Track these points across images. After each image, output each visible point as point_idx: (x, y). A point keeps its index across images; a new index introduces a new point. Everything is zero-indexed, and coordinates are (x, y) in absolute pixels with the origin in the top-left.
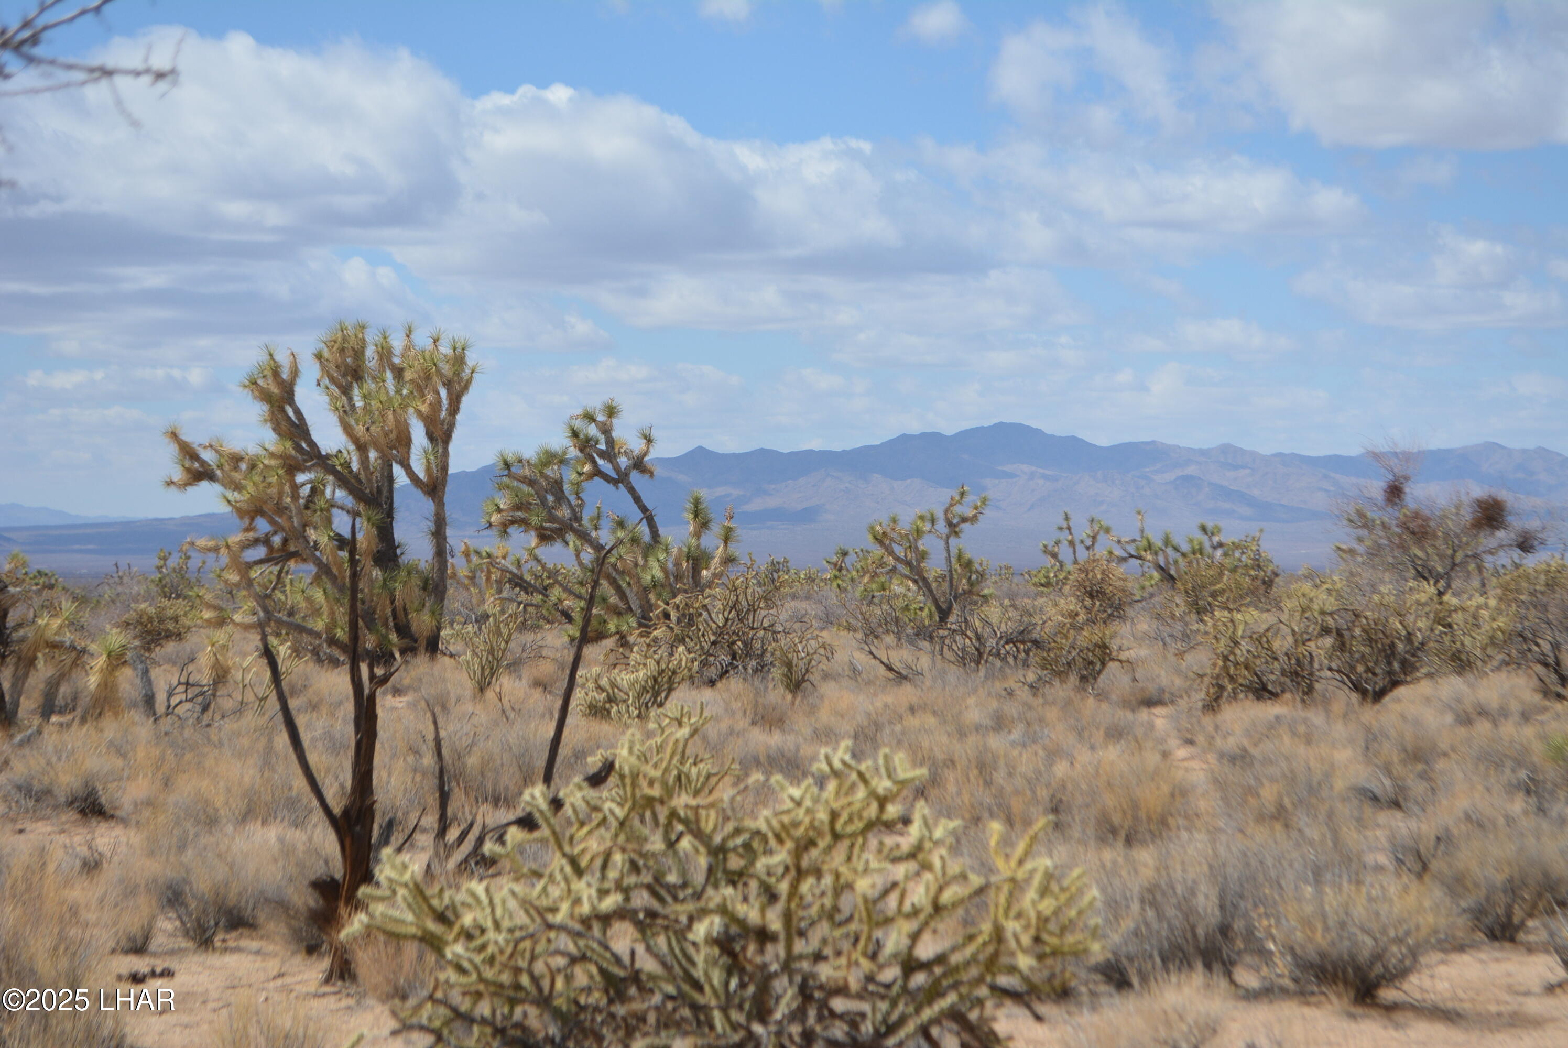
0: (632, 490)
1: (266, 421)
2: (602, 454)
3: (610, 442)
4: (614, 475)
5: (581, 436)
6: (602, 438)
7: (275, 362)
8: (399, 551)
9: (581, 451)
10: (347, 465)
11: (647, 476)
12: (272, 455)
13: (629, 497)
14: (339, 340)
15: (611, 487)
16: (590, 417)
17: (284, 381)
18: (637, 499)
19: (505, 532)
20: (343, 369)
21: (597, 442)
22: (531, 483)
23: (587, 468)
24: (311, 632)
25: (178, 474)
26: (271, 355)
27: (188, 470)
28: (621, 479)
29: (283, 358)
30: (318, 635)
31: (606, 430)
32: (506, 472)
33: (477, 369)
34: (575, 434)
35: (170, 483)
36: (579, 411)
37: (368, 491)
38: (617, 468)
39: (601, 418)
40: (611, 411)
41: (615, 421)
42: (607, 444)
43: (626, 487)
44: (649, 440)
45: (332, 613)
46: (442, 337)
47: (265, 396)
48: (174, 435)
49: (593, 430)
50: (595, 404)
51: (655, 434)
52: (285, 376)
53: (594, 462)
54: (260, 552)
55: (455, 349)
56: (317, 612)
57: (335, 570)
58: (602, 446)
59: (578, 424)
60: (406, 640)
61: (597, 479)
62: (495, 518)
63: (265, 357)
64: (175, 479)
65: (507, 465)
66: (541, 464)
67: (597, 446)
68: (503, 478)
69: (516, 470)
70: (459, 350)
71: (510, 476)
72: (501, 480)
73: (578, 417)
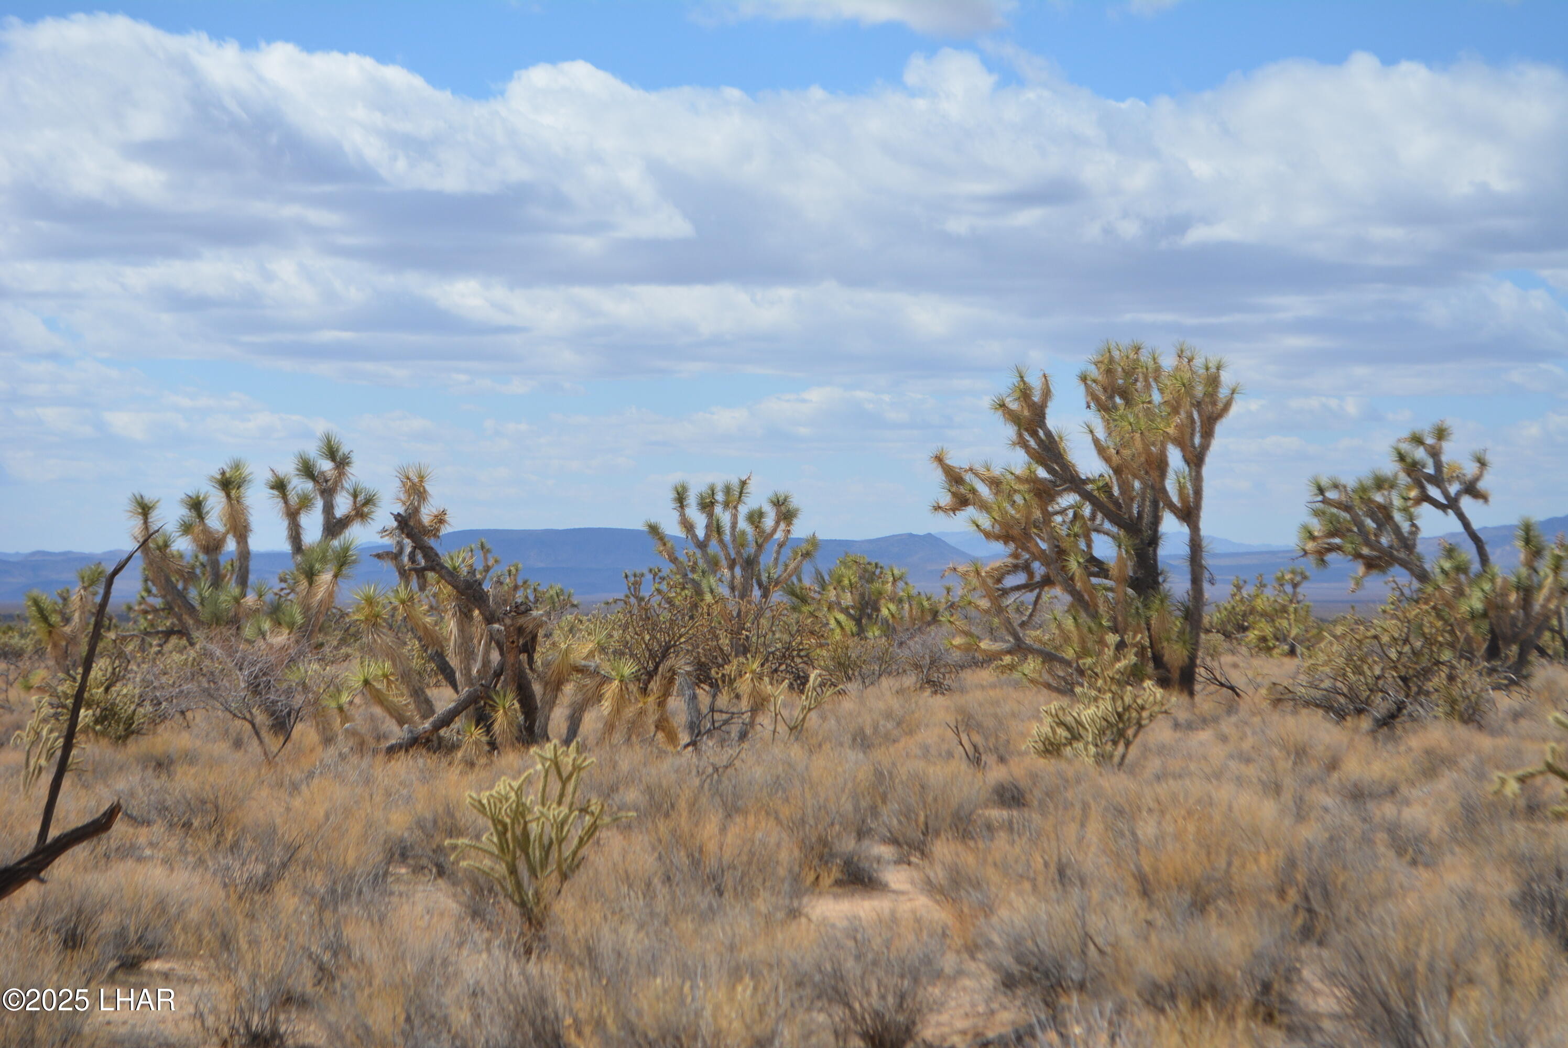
0: (1461, 516)
1: (1014, 444)
2: (1430, 478)
3: (1438, 465)
4: (1444, 501)
5: (1409, 460)
6: (1430, 462)
7: (1025, 383)
8: (1160, 579)
9: (1409, 475)
10: (1107, 488)
11: (1481, 501)
12: (1018, 478)
13: (1457, 522)
14: (1106, 361)
15: (1439, 513)
16: (1417, 440)
17: (1034, 403)
18: (1466, 525)
19: (1323, 560)
20: (1109, 391)
21: (1424, 466)
22: (1347, 508)
23: (1413, 494)
24: (1062, 661)
25: (946, 499)
26: (1022, 377)
27: (954, 494)
28: (1451, 505)
29: (1035, 382)
30: (1068, 663)
31: (1435, 454)
32: (1320, 498)
33: (1237, 391)
34: (1402, 457)
35: (938, 508)
36: (1405, 434)
37: (1126, 516)
38: (1446, 494)
39: (1430, 441)
40: (1441, 433)
41: (1445, 444)
42: (1435, 468)
43: (1456, 513)
44: (1483, 464)
45: (1083, 641)
46: (1196, 357)
47: (1014, 418)
48: (939, 459)
49: (1420, 454)
50: (1425, 427)
51: (1489, 457)
52: (1036, 398)
53: (1423, 488)
54: (1020, 578)
55: (1207, 369)
56: (1067, 639)
57: (1086, 597)
58: (1430, 470)
59: (1405, 447)
60: (1161, 671)
61: (1426, 506)
62: (1310, 546)
63: (1016, 380)
64: (942, 504)
65: (1321, 490)
66: (1363, 490)
67: (1425, 470)
68: (1317, 504)
69: (1331, 495)
70: (1213, 370)
71: (1325, 501)
72: (1314, 506)
73: (1405, 440)
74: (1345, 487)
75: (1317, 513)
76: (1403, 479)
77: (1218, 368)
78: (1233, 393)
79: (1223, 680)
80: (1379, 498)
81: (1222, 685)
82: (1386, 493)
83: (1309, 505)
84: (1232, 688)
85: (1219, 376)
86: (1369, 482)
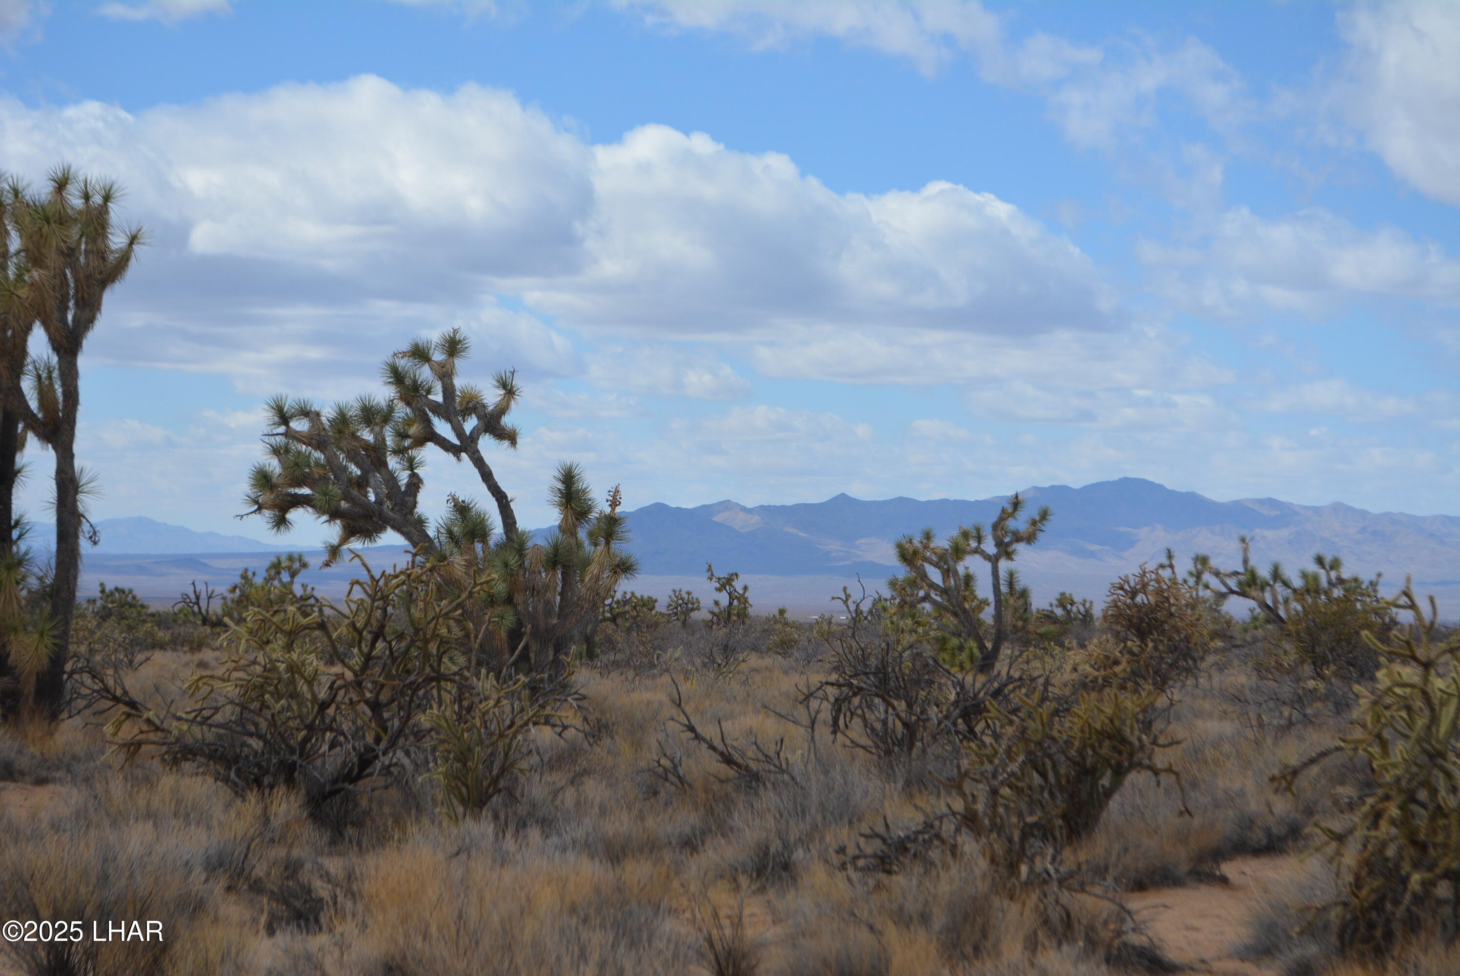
0: (479, 463)
2: (436, 409)
3: (449, 391)
4: (457, 442)
5: (408, 382)
6: (438, 387)
9: (408, 404)
11: (506, 443)
13: (475, 473)
15: (450, 457)
16: (420, 353)
18: (487, 476)
19: (284, 518)
21: (429, 391)
22: (321, 446)
23: (413, 430)
28: (465, 447)
31: (445, 375)
32: (282, 429)
33: (139, 239)
34: (397, 377)
36: (405, 346)
38: (459, 431)
39: (438, 356)
40: (454, 348)
41: (458, 362)
42: (445, 397)
43: (472, 458)
44: (509, 391)
46: (71, 178)
49: (425, 374)
50: (432, 337)
51: (517, 382)
53: (428, 422)
55: (88, 200)
58: (437, 397)
59: (403, 363)
61: (430, 445)
62: (267, 498)
65: (283, 418)
66: (342, 420)
67: (430, 397)
68: (278, 438)
69: (300, 425)
70: (97, 199)
71: (289, 434)
72: (272, 440)
73: (404, 354)
74: (318, 414)
75: (276, 451)
76: (402, 411)
77: (107, 198)
78: (131, 243)
79: (119, 693)
80: (367, 435)
81: (116, 699)
82: (377, 429)
83: (266, 439)
84: (132, 704)
85: (107, 212)
86: (354, 412)
